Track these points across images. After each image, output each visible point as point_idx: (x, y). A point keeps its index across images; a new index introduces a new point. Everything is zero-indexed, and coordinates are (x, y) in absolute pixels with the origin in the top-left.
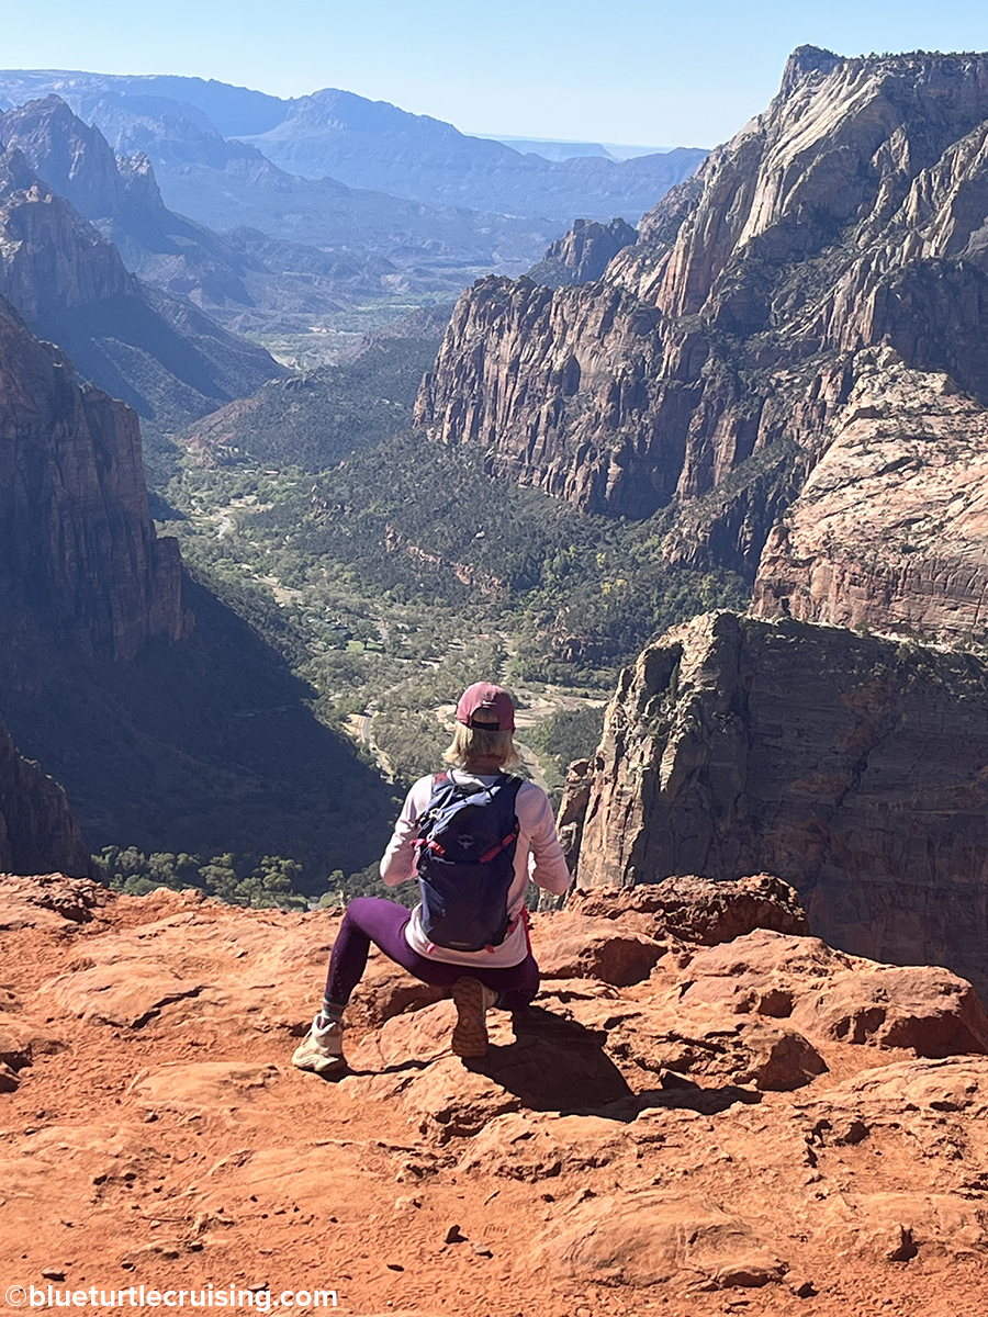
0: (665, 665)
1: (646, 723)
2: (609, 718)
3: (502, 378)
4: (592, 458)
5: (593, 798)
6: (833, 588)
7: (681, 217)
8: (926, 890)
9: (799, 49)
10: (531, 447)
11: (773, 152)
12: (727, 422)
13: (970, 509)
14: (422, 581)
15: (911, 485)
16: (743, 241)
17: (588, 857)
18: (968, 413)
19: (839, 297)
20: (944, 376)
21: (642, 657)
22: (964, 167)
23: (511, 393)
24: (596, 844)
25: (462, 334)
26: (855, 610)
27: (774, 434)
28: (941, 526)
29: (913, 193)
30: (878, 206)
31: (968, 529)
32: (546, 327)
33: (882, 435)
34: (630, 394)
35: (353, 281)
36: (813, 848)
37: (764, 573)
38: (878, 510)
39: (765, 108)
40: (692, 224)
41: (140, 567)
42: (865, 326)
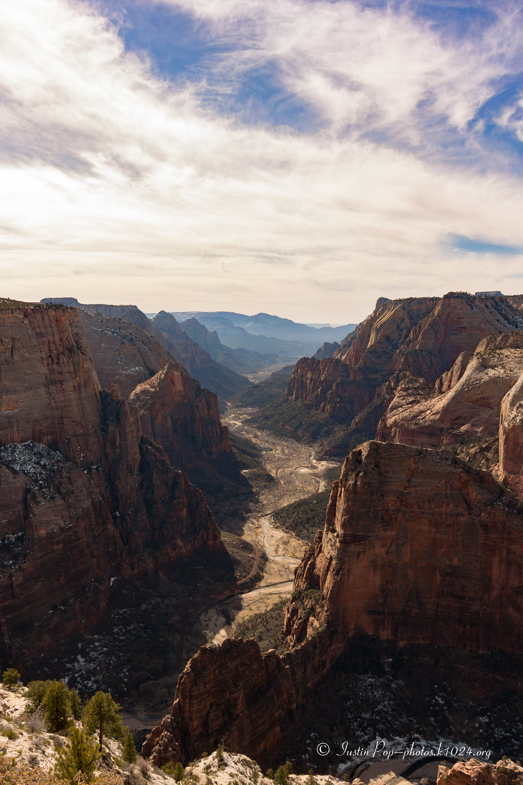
0: (357, 455)
5: (339, 491)
6: (397, 434)
8: (429, 513)
9: (380, 298)
11: (375, 324)
13: (432, 413)
15: (416, 407)
16: (368, 346)
17: (339, 506)
20: (423, 379)
22: (424, 326)
23: (310, 387)
25: (297, 372)
26: (404, 440)
27: (379, 395)
28: (425, 417)
29: (412, 333)
30: (403, 336)
31: (432, 418)
32: (319, 370)
33: (408, 395)
36: (398, 503)
37: (379, 430)
38: (408, 414)
39: (372, 313)
40: (355, 343)
41: (219, 434)
42: (401, 366)
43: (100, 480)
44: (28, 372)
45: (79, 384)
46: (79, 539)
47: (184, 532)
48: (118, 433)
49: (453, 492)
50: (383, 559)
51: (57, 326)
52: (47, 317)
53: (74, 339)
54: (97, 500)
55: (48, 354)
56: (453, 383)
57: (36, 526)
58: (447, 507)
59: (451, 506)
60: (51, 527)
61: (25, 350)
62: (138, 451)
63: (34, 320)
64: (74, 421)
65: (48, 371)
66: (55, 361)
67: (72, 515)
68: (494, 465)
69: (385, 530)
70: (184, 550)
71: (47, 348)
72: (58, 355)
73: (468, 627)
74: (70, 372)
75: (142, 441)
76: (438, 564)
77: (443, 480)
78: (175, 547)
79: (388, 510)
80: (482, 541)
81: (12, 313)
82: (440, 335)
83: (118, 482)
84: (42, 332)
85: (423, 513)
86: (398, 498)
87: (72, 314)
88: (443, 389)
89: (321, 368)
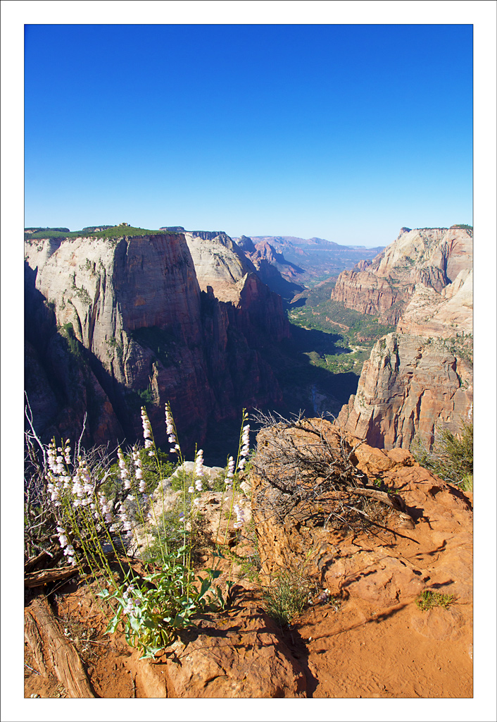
1: (379, 353)
4: (365, 304)
6: (412, 328)
9: (403, 228)
10: (353, 302)
11: (398, 247)
12: (390, 297)
13: (438, 313)
15: (426, 309)
16: (393, 263)
18: (437, 295)
20: (433, 289)
23: (349, 292)
25: (340, 281)
26: (416, 332)
27: (399, 299)
28: (432, 317)
33: (421, 299)
34: (372, 291)
37: (399, 325)
38: (420, 314)
39: (396, 239)
43: (201, 354)
44: (152, 279)
45: (186, 287)
46: (187, 394)
48: (212, 322)
49: (450, 371)
51: (172, 247)
52: (165, 241)
53: (183, 256)
54: (199, 368)
55: (165, 267)
56: (454, 292)
59: (447, 381)
61: (150, 264)
62: (226, 335)
63: (157, 243)
64: (183, 314)
65: (165, 278)
66: (170, 271)
67: (182, 378)
69: (400, 396)
71: (165, 262)
72: (172, 267)
74: (180, 279)
75: (228, 328)
76: (434, 420)
78: (251, 402)
83: (212, 356)
84: (162, 251)
85: (427, 385)
87: (182, 239)
88: (447, 296)
89: (358, 278)
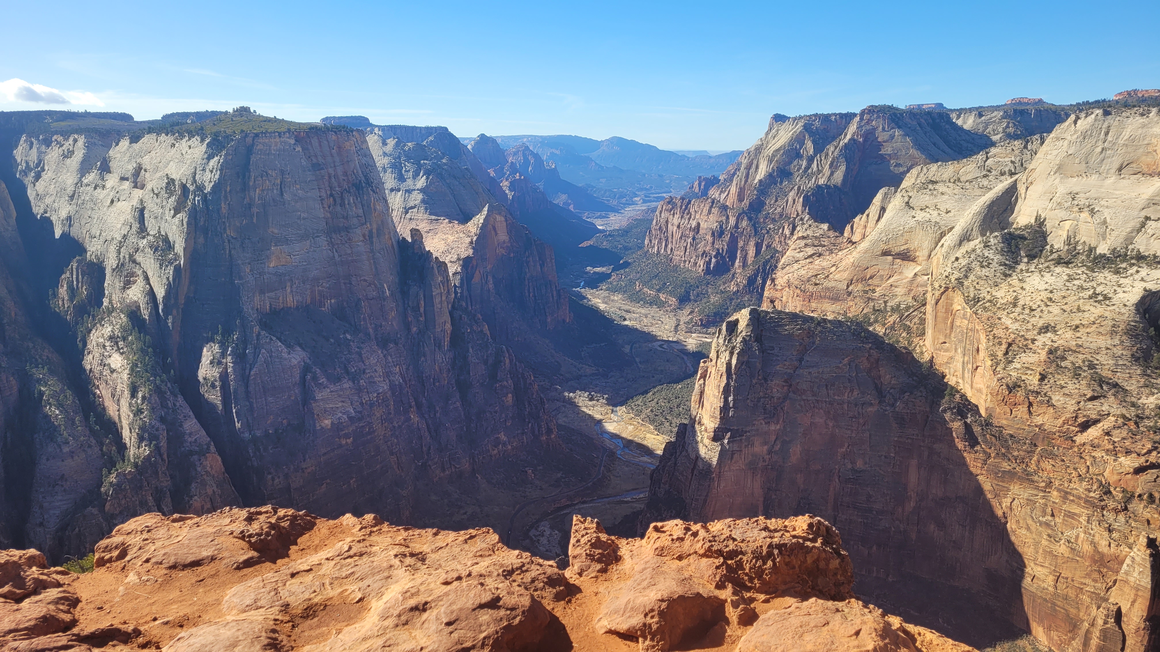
0: (733, 327)
1: (727, 346)
2: (714, 345)
3: (674, 231)
4: (706, 257)
5: (709, 372)
6: (790, 298)
7: (734, 174)
8: (826, 402)
9: (774, 115)
10: (685, 253)
11: (766, 150)
12: (752, 243)
13: (838, 270)
14: (649, 300)
15: (817, 262)
16: (756, 181)
17: (708, 392)
18: (837, 237)
19: (790, 200)
20: (828, 224)
21: (724, 324)
23: (677, 236)
24: (710, 388)
25: (660, 216)
26: (798, 306)
27: (768, 246)
28: (828, 276)
29: (815, 163)
30: (803, 167)
31: (837, 277)
32: (689, 213)
33: (806, 245)
34: (718, 234)
35: (624, 200)
36: (786, 388)
37: (766, 294)
38: (805, 271)
39: (763, 136)
40: (738, 176)
41: (555, 298)
42: (800, 208)
43: (400, 357)
44: (303, 215)
45: (371, 232)
46: (374, 432)
47: (509, 424)
48: (422, 296)
49: (860, 375)
50: (764, 461)
51: (340, 154)
52: (325, 142)
53: (362, 172)
54: (397, 383)
55: (329, 193)
56: (868, 230)
57: (318, 415)
58: (850, 393)
59: (855, 393)
60: (338, 416)
61: (298, 186)
62: (449, 320)
63: (309, 147)
64: (365, 280)
65: (329, 215)
66: (338, 201)
67: (364, 401)
68: (918, 338)
69: (768, 423)
70: (510, 447)
71: (327, 184)
72: (342, 193)
73: (875, 548)
74: (358, 216)
75: (453, 307)
76: (837, 467)
77: (846, 359)
78: (497, 442)
79: (773, 397)
80: (896, 439)
81: (280, 137)
82: (855, 165)
83: (423, 359)
84: (320, 163)
85: (817, 401)
86: (786, 381)
87: (359, 139)
88: (855, 239)
89: (692, 211)
